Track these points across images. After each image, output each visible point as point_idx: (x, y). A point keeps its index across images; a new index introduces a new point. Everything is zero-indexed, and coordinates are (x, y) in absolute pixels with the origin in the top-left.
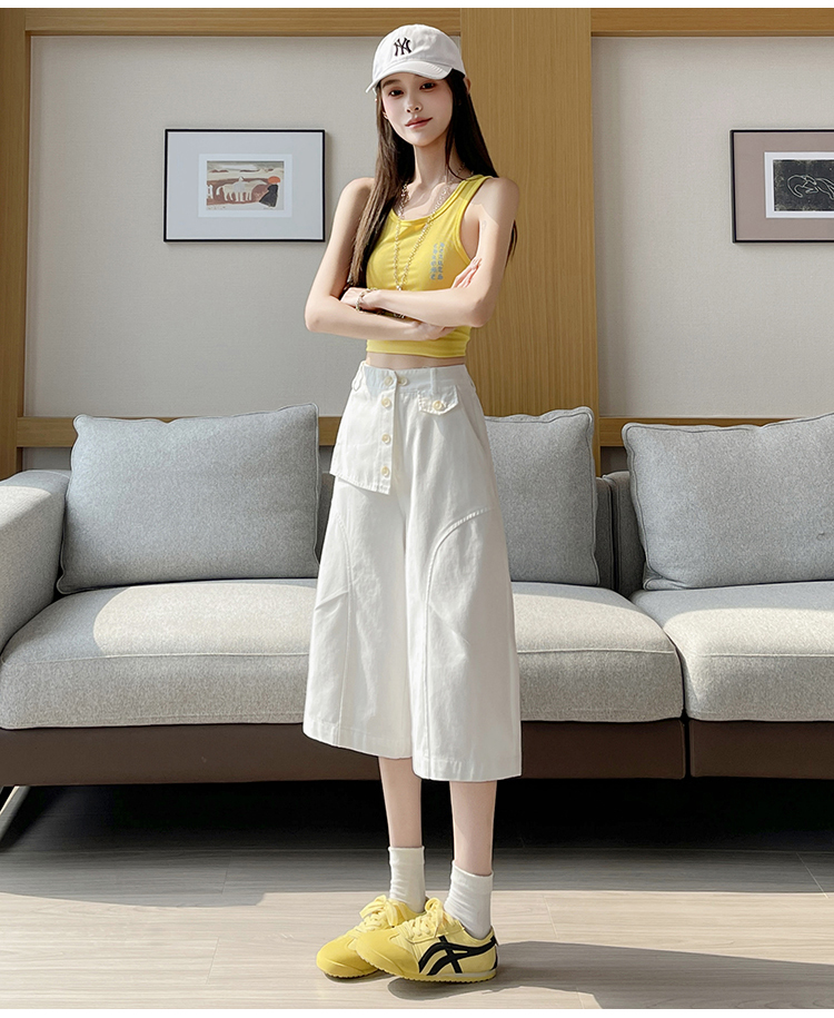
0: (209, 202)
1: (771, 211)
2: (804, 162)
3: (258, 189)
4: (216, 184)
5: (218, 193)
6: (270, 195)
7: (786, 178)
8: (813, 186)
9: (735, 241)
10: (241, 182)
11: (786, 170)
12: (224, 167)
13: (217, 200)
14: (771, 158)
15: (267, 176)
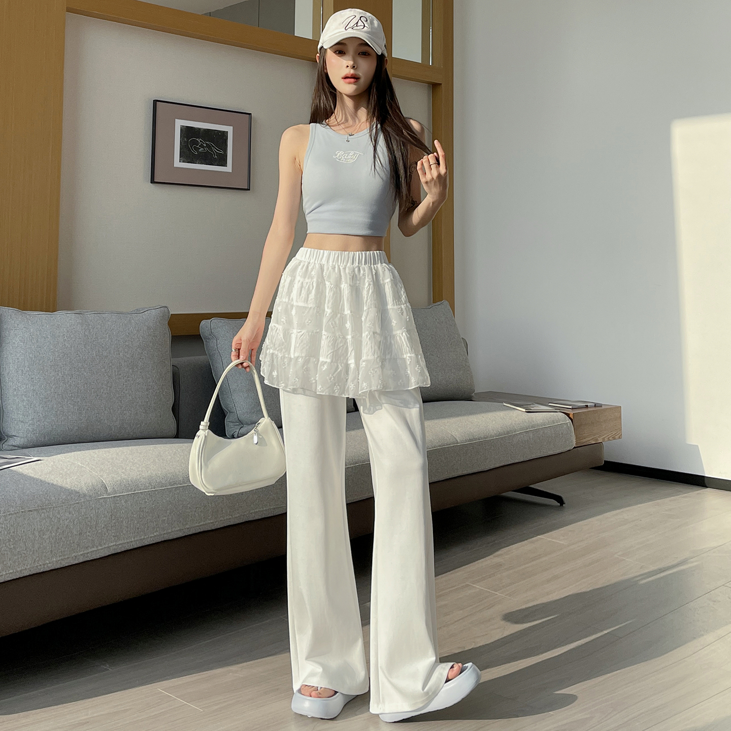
1: (178, 163)
2: (200, 129)
7: (187, 139)
8: (203, 147)
9: (153, 181)
11: (188, 132)
14: (179, 124)
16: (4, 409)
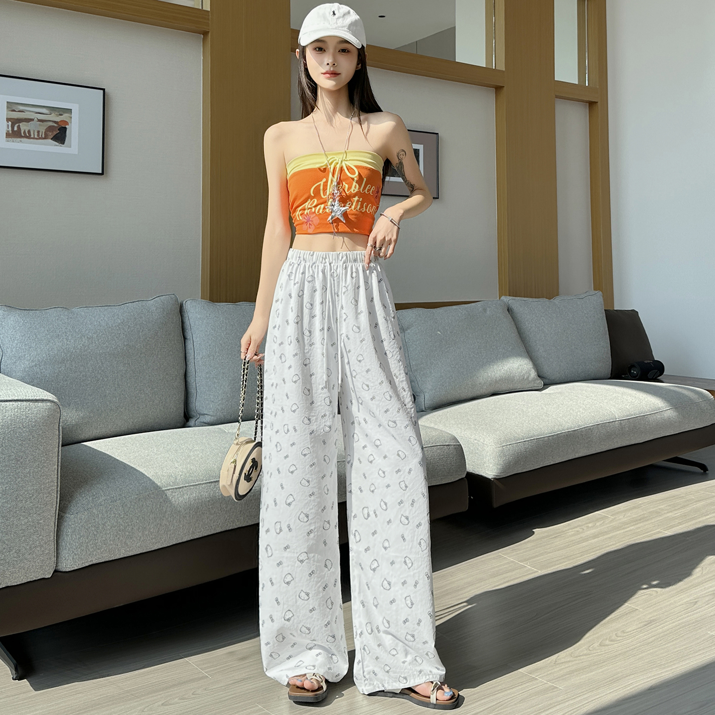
0: (8, 135)
3: (50, 129)
4: (14, 122)
5: (16, 129)
6: (60, 135)
10: (35, 122)
12: (22, 108)
13: (14, 134)
15: (58, 119)
16: (198, 390)
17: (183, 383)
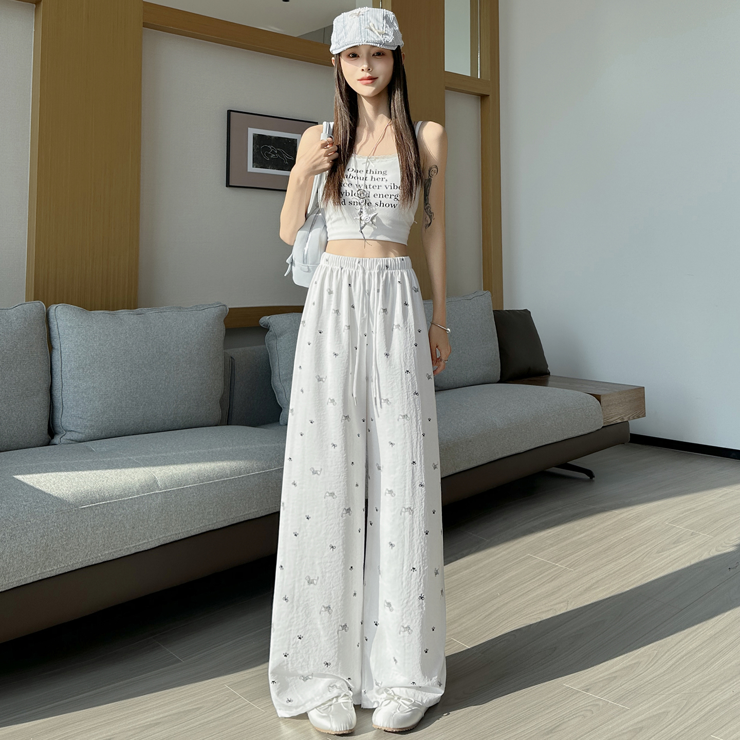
1: (251, 168)
2: (271, 137)
7: (260, 146)
8: (275, 154)
9: (228, 185)
11: (260, 140)
14: (252, 132)
16: (64, 405)
17: (47, 398)
